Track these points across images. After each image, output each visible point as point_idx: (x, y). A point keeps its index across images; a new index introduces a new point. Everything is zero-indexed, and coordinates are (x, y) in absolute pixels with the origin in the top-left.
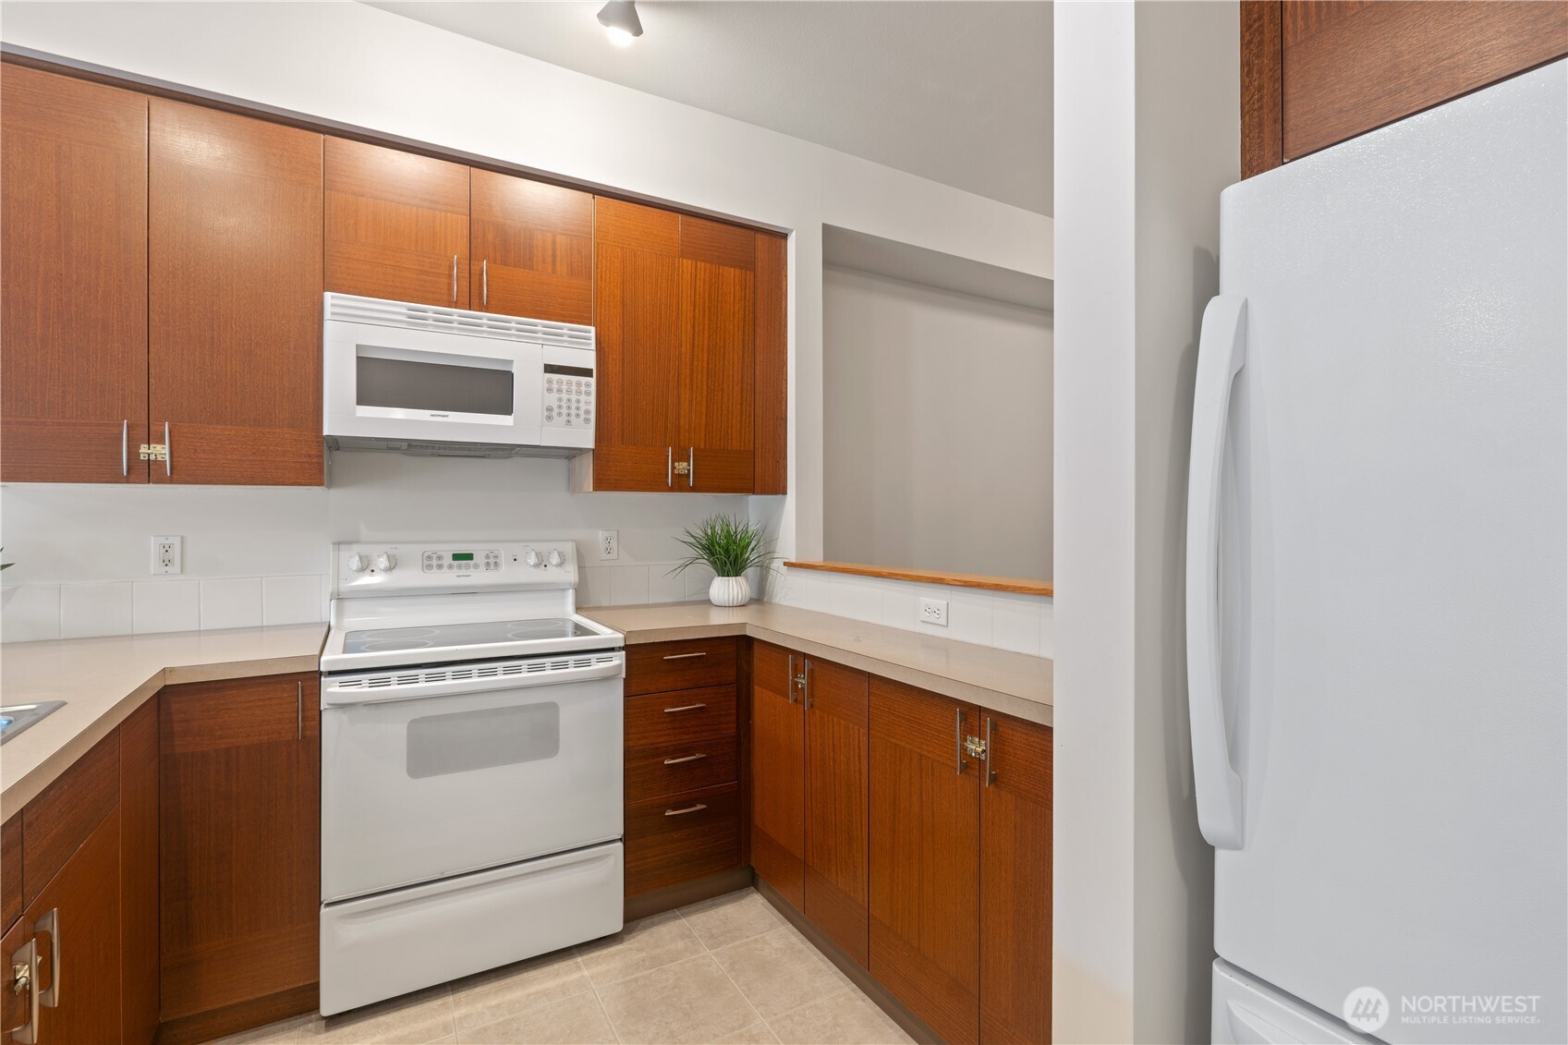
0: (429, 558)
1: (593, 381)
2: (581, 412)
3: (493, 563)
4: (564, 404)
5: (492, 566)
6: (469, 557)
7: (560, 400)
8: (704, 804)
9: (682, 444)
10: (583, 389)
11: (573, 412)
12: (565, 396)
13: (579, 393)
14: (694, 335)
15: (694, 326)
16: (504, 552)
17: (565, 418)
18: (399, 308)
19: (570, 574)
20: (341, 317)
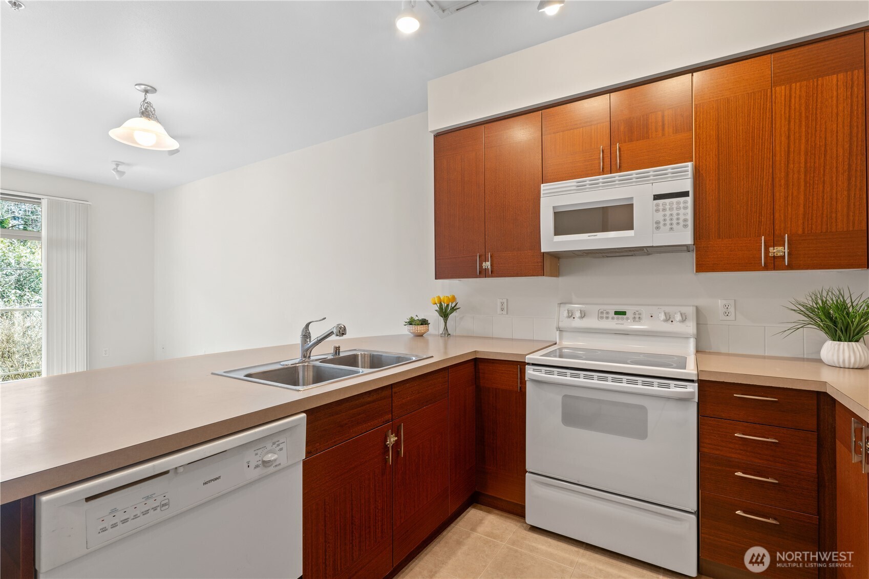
0: (602, 313)
1: (689, 200)
2: (681, 221)
3: (637, 318)
4: (668, 218)
5: (637, 319)
6: (624, 313)
7: (665, 215)
8: (775, 519)
9: (777, 232)
10: (682, 205)
11: (675, 222)
12: (668, 213)
13: (678, 209)
14: (789, 144)
15: (789, 137)
16: (645, 311)
17: (668, 226)
18: (572, 183)
19: (690, 328)
20: (551, 194)
